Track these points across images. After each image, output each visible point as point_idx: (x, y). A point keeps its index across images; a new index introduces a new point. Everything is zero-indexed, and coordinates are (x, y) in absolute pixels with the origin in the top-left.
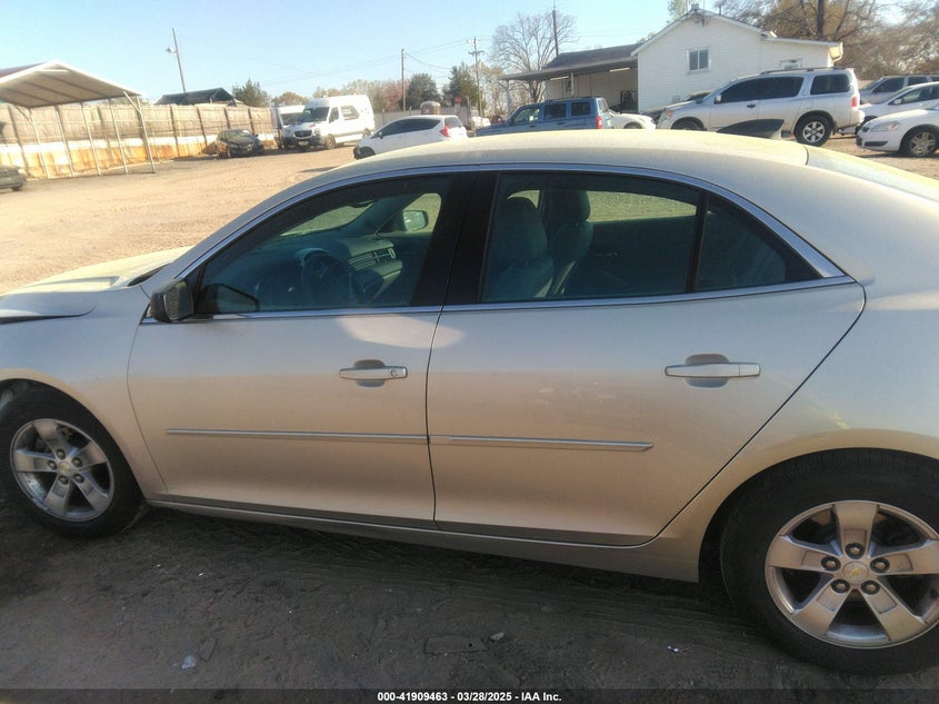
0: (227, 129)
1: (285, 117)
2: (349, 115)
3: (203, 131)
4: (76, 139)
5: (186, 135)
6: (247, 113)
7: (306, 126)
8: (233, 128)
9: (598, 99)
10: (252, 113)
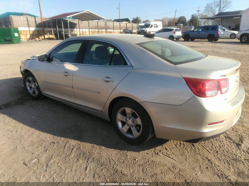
0: (126, 28)
1: (140, 26)
2: (155, 27)
3: (120, 29)
4: (91, 29)
5: (116, 29)
6: (131, 25)
7: (144, 29)
8: (127, 28)
9: (219, 26)
10: (133, 25)
